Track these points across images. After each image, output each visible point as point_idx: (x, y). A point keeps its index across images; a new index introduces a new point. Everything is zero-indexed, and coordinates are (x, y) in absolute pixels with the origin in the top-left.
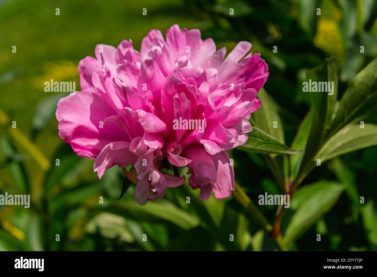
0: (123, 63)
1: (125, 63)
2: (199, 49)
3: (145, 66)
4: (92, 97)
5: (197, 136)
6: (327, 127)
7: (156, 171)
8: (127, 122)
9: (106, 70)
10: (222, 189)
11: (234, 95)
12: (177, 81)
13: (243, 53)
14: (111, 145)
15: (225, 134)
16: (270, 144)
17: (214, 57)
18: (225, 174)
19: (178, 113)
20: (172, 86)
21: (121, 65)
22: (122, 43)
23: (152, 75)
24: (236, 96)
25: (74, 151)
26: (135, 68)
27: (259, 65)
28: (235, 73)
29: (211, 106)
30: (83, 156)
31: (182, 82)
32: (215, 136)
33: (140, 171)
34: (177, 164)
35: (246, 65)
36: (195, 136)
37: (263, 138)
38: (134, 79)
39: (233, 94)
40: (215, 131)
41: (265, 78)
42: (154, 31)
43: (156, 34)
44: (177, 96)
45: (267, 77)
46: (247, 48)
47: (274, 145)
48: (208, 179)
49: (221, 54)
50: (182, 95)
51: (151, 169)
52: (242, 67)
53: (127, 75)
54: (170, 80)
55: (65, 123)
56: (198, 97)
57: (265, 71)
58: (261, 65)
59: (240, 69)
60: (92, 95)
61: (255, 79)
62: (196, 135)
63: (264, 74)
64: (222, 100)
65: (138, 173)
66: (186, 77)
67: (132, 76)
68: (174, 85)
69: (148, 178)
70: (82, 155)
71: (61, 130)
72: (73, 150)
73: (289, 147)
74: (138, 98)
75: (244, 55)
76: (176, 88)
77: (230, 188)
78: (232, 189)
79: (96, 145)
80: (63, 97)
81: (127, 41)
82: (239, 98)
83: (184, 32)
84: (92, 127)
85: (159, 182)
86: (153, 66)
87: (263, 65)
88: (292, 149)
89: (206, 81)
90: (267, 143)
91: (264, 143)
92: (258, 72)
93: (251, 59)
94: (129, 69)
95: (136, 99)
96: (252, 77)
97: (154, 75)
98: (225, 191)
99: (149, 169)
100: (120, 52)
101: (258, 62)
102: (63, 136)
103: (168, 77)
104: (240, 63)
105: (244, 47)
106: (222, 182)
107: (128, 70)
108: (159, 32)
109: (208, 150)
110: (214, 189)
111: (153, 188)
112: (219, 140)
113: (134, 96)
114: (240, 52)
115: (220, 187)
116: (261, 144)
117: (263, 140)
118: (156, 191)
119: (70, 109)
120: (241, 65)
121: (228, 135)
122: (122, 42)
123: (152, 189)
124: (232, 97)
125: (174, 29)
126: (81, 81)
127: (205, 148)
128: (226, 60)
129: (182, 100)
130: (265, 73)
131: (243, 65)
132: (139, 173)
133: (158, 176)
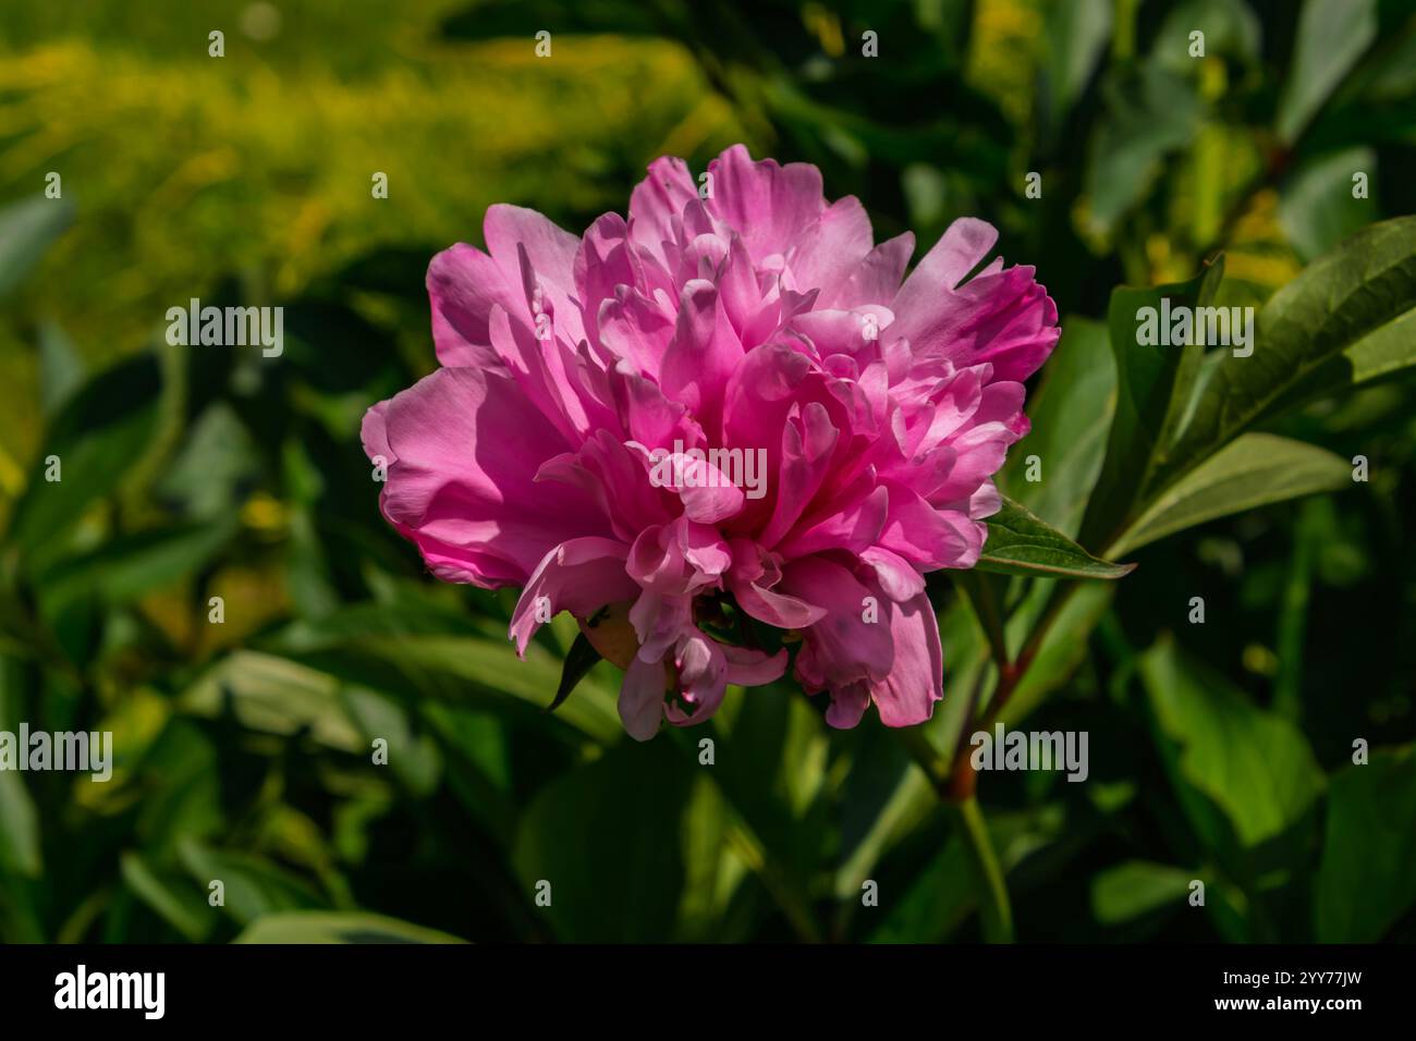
0: (615, 293)
1: (624, 296)
2: (816, 229)
3: (692, 308)
4: (485, 386)
5: (849, 538)
6: (1159, 457)
7: (699, 638)
8: (608, 479)
9: (543, 303)
10: (900, 696)
11: (952, 400)
12: (799, 366)
13: (969, 258)
14: (559, 551)
15: (943, 535)
16: (1037, 543)
17: (871, 263)
18: (912, 647)
19: (794, 464)
20: (779, 380)
21: (611, 301)
22: (599, 223)
23: (708, 337)
24: (962, 403)
25: (427, 562)
26: (651, 309)
27: (1026, 300)
28: (946, 320)
29: (900, 444)
30: (453, 577)
31: (812, 368)
32: (901, 537)
33: (647, 635)
34: (778, 620)
35: (984, 299)
36: (841, 535)
37: (1016, 525)
38: (643, 344)
39: (950, 397)
40: (901, 522)
41: (1049, 344)
42: (664, 161)
43: (671, 170)
44: (795, 412)
45: (1053, 342)
46: (982, 240)
47: (1049, 546)
48: (863, 667)
49: (896, 253)
50: (814, 410)
51: (686, 631)
52: (970, 304)
53: (625, 331)
54: (770, 358)
55: (405, 474)
56: (858, 412)
57: (1046, 321)
58: (1031, 303)
59: (961, 309)
60: (483, 376)
61: (1008, 346)
62: (847, 535)
63: (1041, 330)
64: (920, 419)
65: (641, 641)
66: (825, 351)
67: (640, 336)
68: (789, 377)
69: (674, 659)
70: (449, 575)
71: (392, 496)
72: (422, 560)
73: (1093, 554)
74: (664, 411)
75: (974, 264)
76: (792, 386)
77: (928, 692)
78: (934, 697)
79: (491, 541)
80: (401, 389)
81: (621, 219)
82: (971, 412)
83: (766, 171)
84: (487, 484)
85: (708, 671)
86: (713, 309)
87: (1041, 303)
88: (1103, 560)
89: (879, 362)
90: (1026, 541)
91: (1017, 541)
92: (1021, 321)
93: (1002, 280)
94: (632, 314)
95: (658, 416)
96: (1000, 335)
97: (712, 335)
98: (911, 701)
99: (680, 632)
100: (591, 249)
101: (1023, 290)
102: (395, 516)
103: (764, 347)
104: (961, 289)
105: (973, 237)
106: (902, 671)
107: (629, 315)
108: (682, 165)
109: (887, 586)
110: (876, 694)
111: (687, 689)
112: (918, 550)
113: (655, 407)
114: (960, 252)
115: (895, 686)
116: (1008, 543)
117: (1016, 530)
118: (696, 700)
119: (420, 426)
120: (966, 297)
121: (950, 540)
122: (600, 218)
123: (684, 694)
124: (946, 407)
125: (733, 156)
126: (433, 321)
127: (880, 580)
128: (913, 275)
129: (811, 424)
130: (1048, 329)
131: (974, 297)
132: (645, 640)
133: (707, 653)
